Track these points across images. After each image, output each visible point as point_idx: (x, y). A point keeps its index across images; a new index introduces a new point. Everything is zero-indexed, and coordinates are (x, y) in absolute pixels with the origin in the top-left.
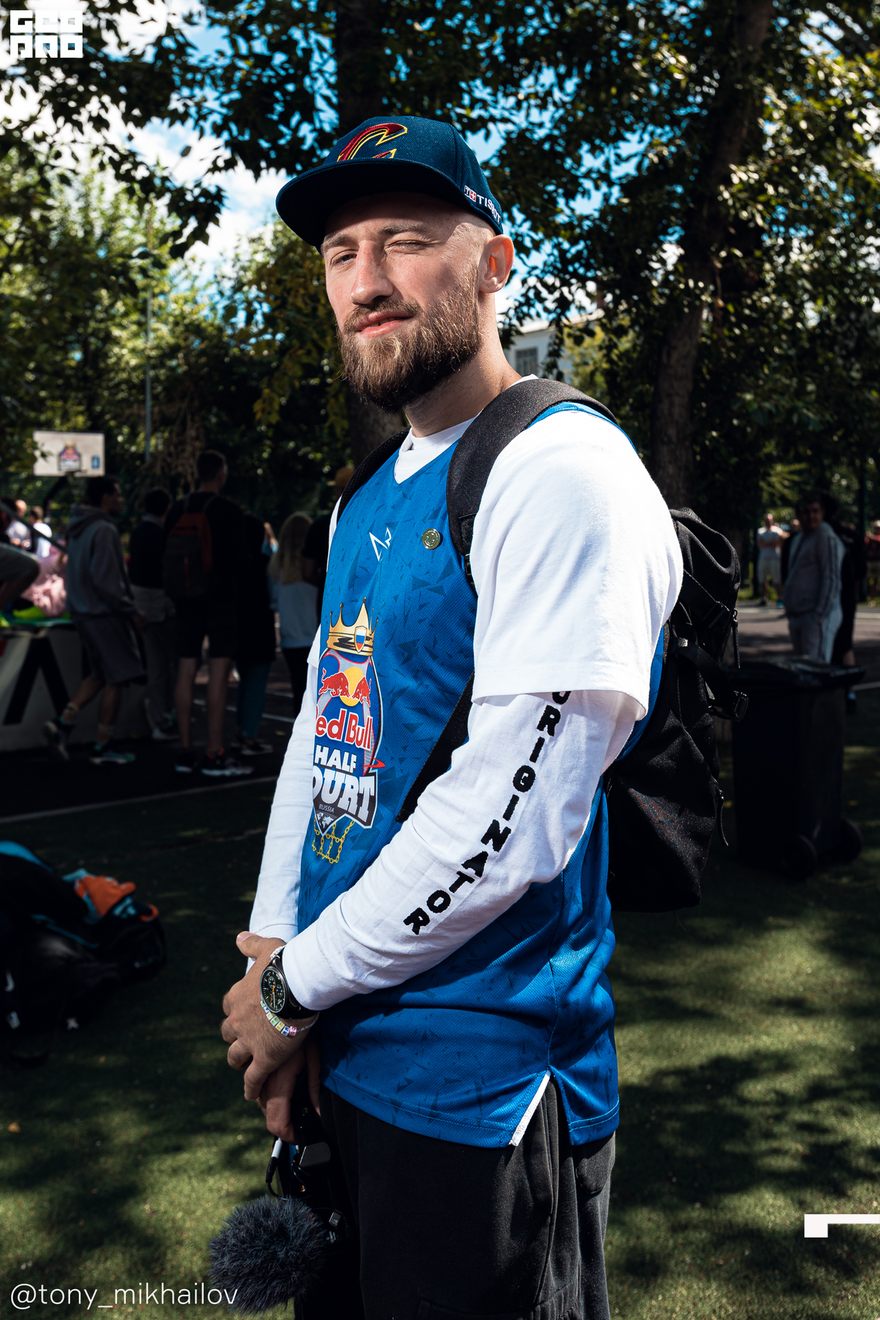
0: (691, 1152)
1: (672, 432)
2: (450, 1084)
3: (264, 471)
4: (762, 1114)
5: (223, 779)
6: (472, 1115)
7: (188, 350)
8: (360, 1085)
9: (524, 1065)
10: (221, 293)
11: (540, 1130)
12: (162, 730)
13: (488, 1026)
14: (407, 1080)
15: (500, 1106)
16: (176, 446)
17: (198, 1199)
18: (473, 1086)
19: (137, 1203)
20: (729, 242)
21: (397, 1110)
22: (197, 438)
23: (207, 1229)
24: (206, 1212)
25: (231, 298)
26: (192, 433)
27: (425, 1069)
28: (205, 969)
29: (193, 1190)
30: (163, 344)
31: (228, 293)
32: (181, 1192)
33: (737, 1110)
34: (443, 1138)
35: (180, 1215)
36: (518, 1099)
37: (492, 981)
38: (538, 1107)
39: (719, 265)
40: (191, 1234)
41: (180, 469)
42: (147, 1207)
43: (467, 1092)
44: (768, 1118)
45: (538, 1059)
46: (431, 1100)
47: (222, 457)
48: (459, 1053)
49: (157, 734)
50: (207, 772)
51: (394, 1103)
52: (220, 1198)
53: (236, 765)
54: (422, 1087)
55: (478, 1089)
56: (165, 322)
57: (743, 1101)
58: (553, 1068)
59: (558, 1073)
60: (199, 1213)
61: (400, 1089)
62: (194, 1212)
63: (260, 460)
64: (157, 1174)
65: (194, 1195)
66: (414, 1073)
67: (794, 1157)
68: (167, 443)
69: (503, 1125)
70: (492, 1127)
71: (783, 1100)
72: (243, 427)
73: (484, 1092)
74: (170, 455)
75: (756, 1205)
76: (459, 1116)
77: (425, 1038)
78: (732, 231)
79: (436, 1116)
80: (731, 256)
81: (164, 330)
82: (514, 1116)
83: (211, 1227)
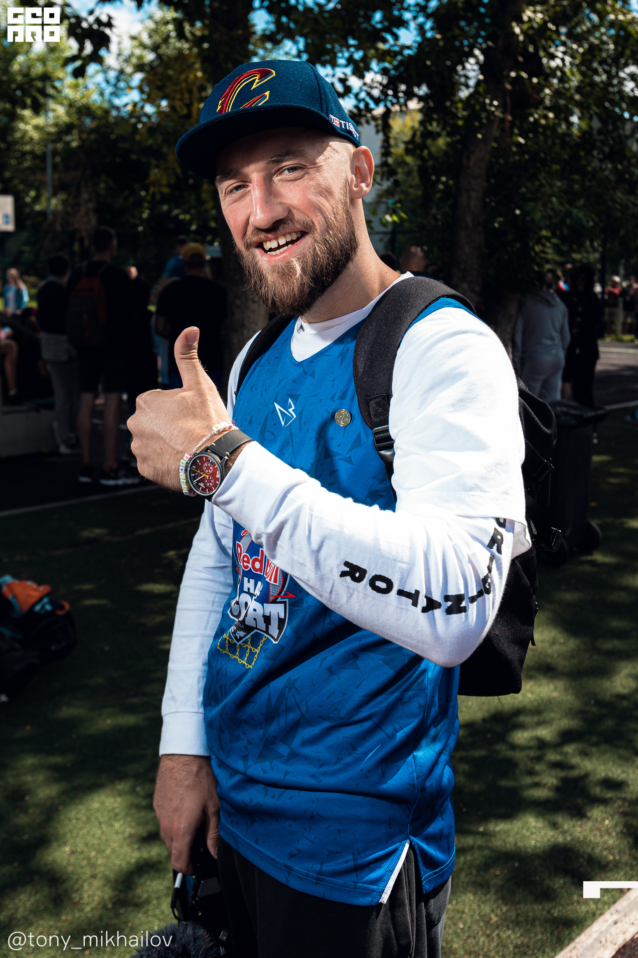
0: (476, 787)
1: (469, 219)
2: (333, 855)
3: (144, 228)
4: (527, 756)
5: (117, 488)
6: (349, 880)
7: (81, 128)
8: (258, 847)
9: (390, 838)
10: (108, 82)
11: (402, 888)
12: (68, 446)
13: (363, 808)
14: (298, 850)
15: (371, 872)
16: (71, 207)
17: (107, 841)
18: (351, 857)
19: (59, 846)
20: (518, 67)
21: (289, 873)
22: (89, 201)
23: (114, 864)
24: (113, 851)
25: (115, 85)
26: (85, 196)
27: (312, 842)
28: (107, 648)
29: (103, 833)
30: (61, 122)
31: (113, 81)
32: (94, 835)
33: (510, 754)
34: (326, 897)
35: (93, 854)
36: (386, 865)
37: (369, 771)
38: (401, 871)
39: (508, 87)
40: (102, 869)
41: (76, 226)
42: (67, 849)
43: (346, 862)
44: (532, 759)
45: (401, 832)
46: (317, 867)
47: (113, 232)
48: (340, 831)
49: (63, 449)
50: (104, 482)
51: (286, 866)
52: (125, 839)
53: (126, 476)
54: (310, 856)
55: (355, 859)
56: (61, 104)
57: (513, 747)
58: (412, 838)
59: (415, 840)
60: (108, 851)
61: (292, 856)
62: (104, 851)
63: (141, 218)
64: (74, 821)
65: (104, 838)
66: (303, 844)
67: (550, 789)
68: (64, 202)
69: (375, 887)
70: (365, 889)
71: (542, 744)
72: (126, 193)
73: (360, 861)
74: (67, 213)
75: (523, 828)
76: (340, 881)
77: (312, 817)
78: (521, 59)
79: (322, 880)
80: (519, 77)
81: (61, 110)
82: (383, 880)
83: (117, 862)
